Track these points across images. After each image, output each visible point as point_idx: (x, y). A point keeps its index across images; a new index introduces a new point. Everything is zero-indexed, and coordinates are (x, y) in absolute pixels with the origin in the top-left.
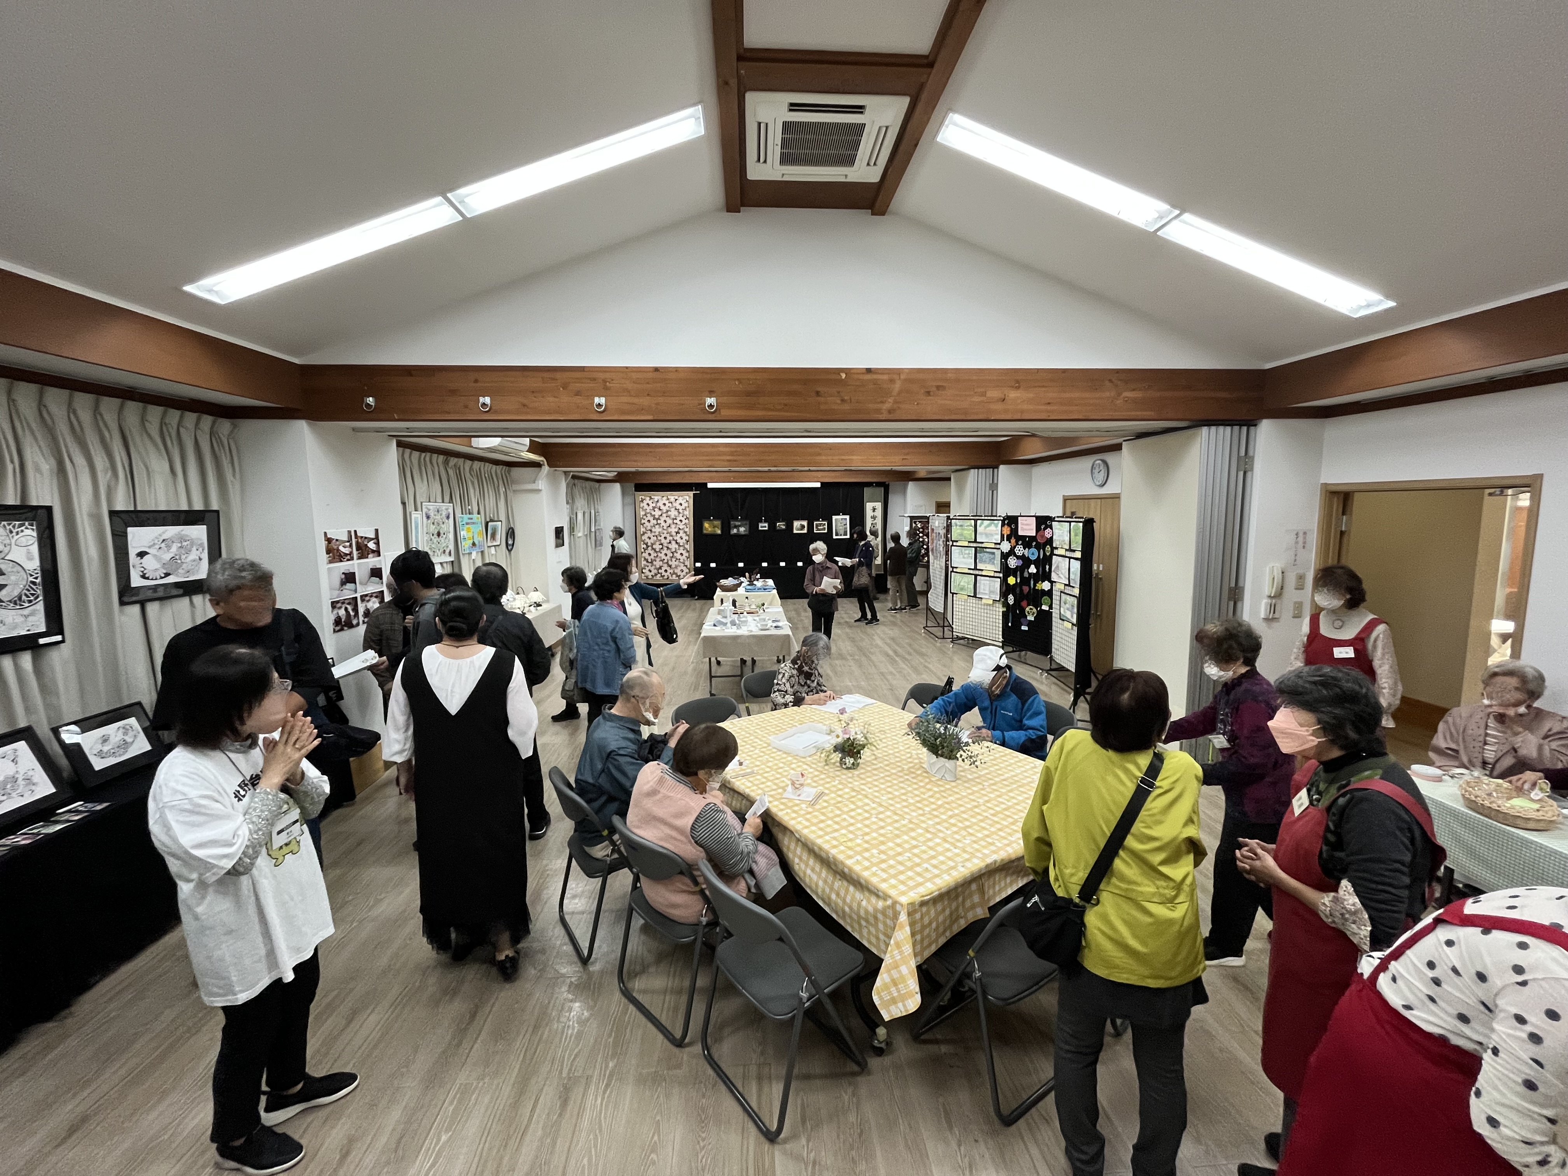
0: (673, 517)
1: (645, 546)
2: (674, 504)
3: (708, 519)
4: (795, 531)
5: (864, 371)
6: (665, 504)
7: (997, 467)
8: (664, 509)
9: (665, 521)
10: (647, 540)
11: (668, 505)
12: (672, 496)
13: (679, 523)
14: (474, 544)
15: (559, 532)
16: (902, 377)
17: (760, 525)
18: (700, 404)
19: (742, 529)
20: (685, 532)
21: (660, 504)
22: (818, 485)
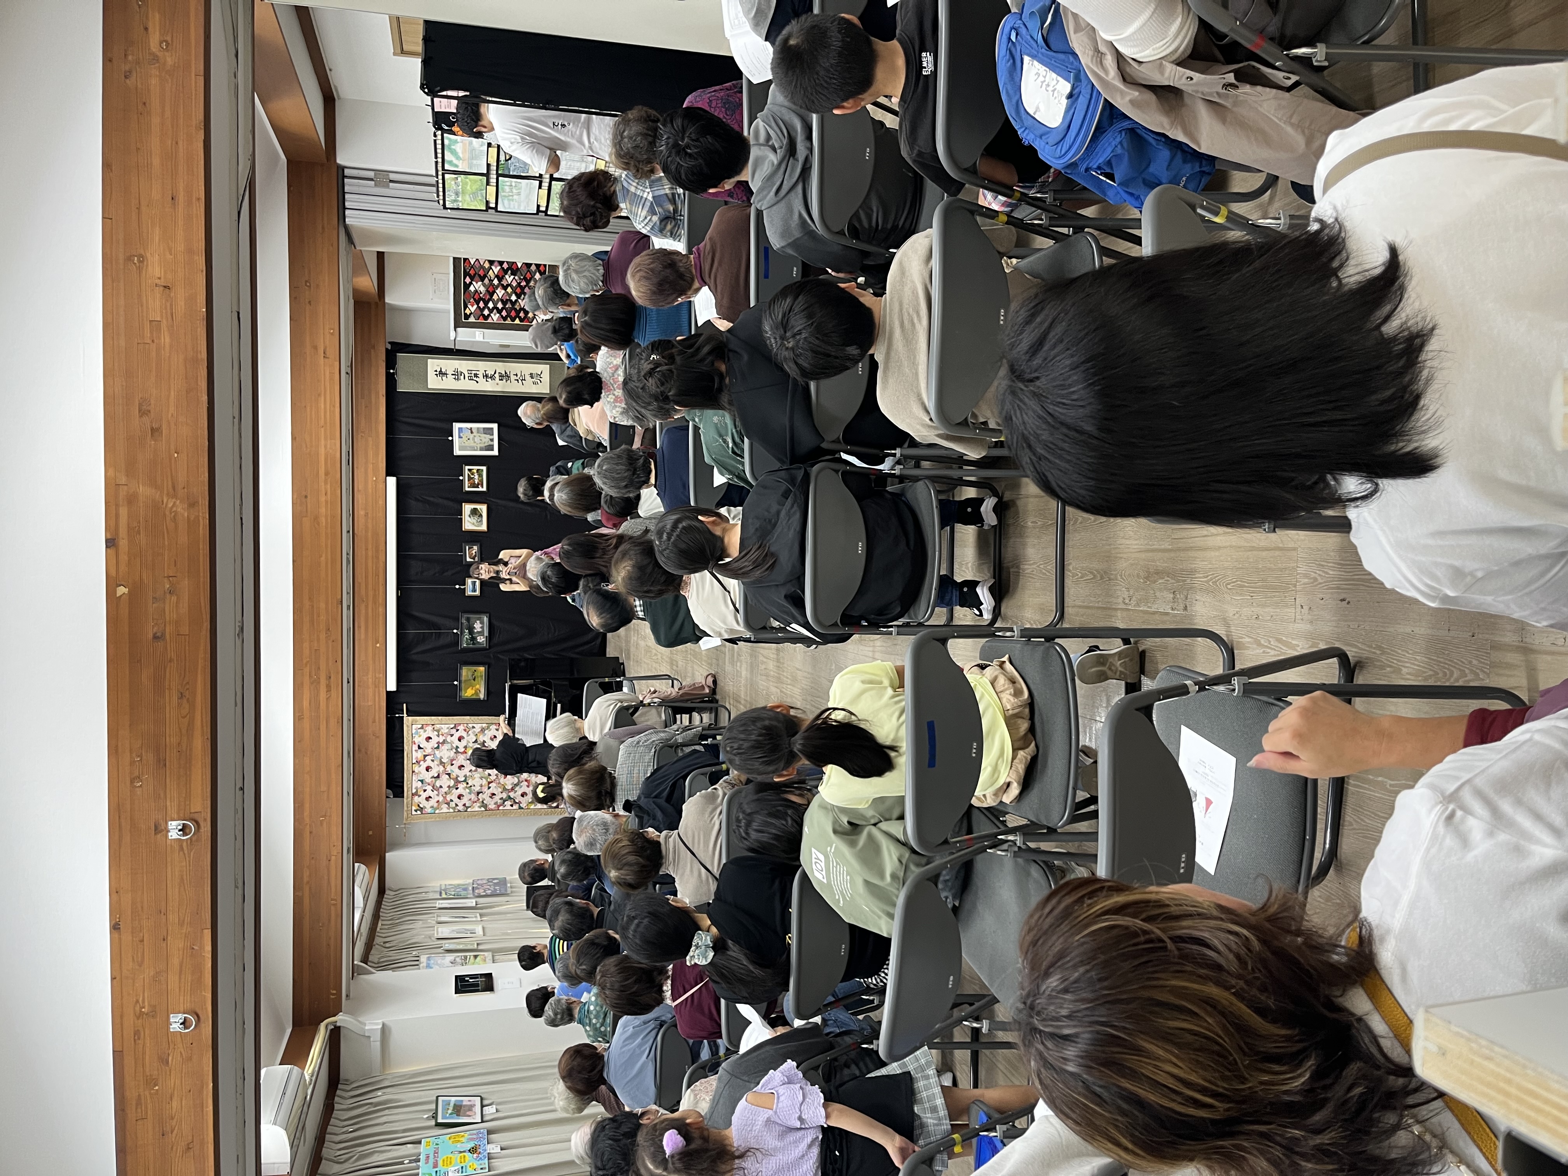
0: (452, 754)
1: (508, 803)
2: (429, 751)
3: (456, 690)
4: (484, 527)
5: (112, 551)
6: (428, 769)
7: (342, 168)
8: (436, 769)
9: (461, 767)
10: (497, 798)
11: (429, 762)
12: (411, 754)
13: (464, 743)
14: (473, 1150)
15: (464, 985)
16: (123, 480)
17: (469, 593)
18: (181, 848)
19: (478, 626)
20: (483, 730)
21: (427, 777)
22: (392, 481)
